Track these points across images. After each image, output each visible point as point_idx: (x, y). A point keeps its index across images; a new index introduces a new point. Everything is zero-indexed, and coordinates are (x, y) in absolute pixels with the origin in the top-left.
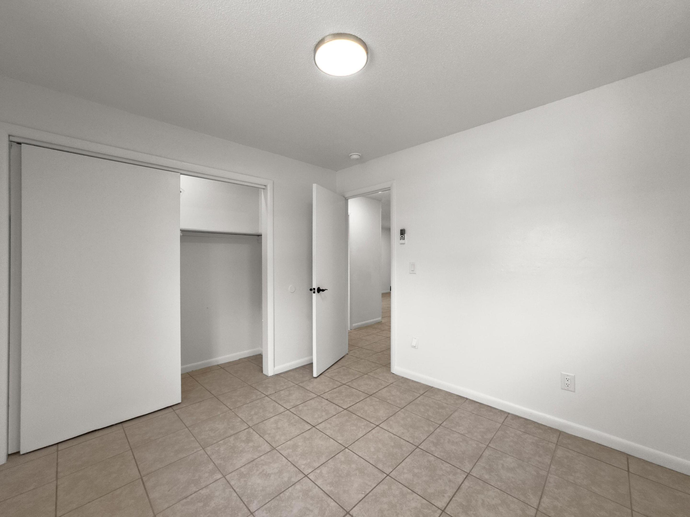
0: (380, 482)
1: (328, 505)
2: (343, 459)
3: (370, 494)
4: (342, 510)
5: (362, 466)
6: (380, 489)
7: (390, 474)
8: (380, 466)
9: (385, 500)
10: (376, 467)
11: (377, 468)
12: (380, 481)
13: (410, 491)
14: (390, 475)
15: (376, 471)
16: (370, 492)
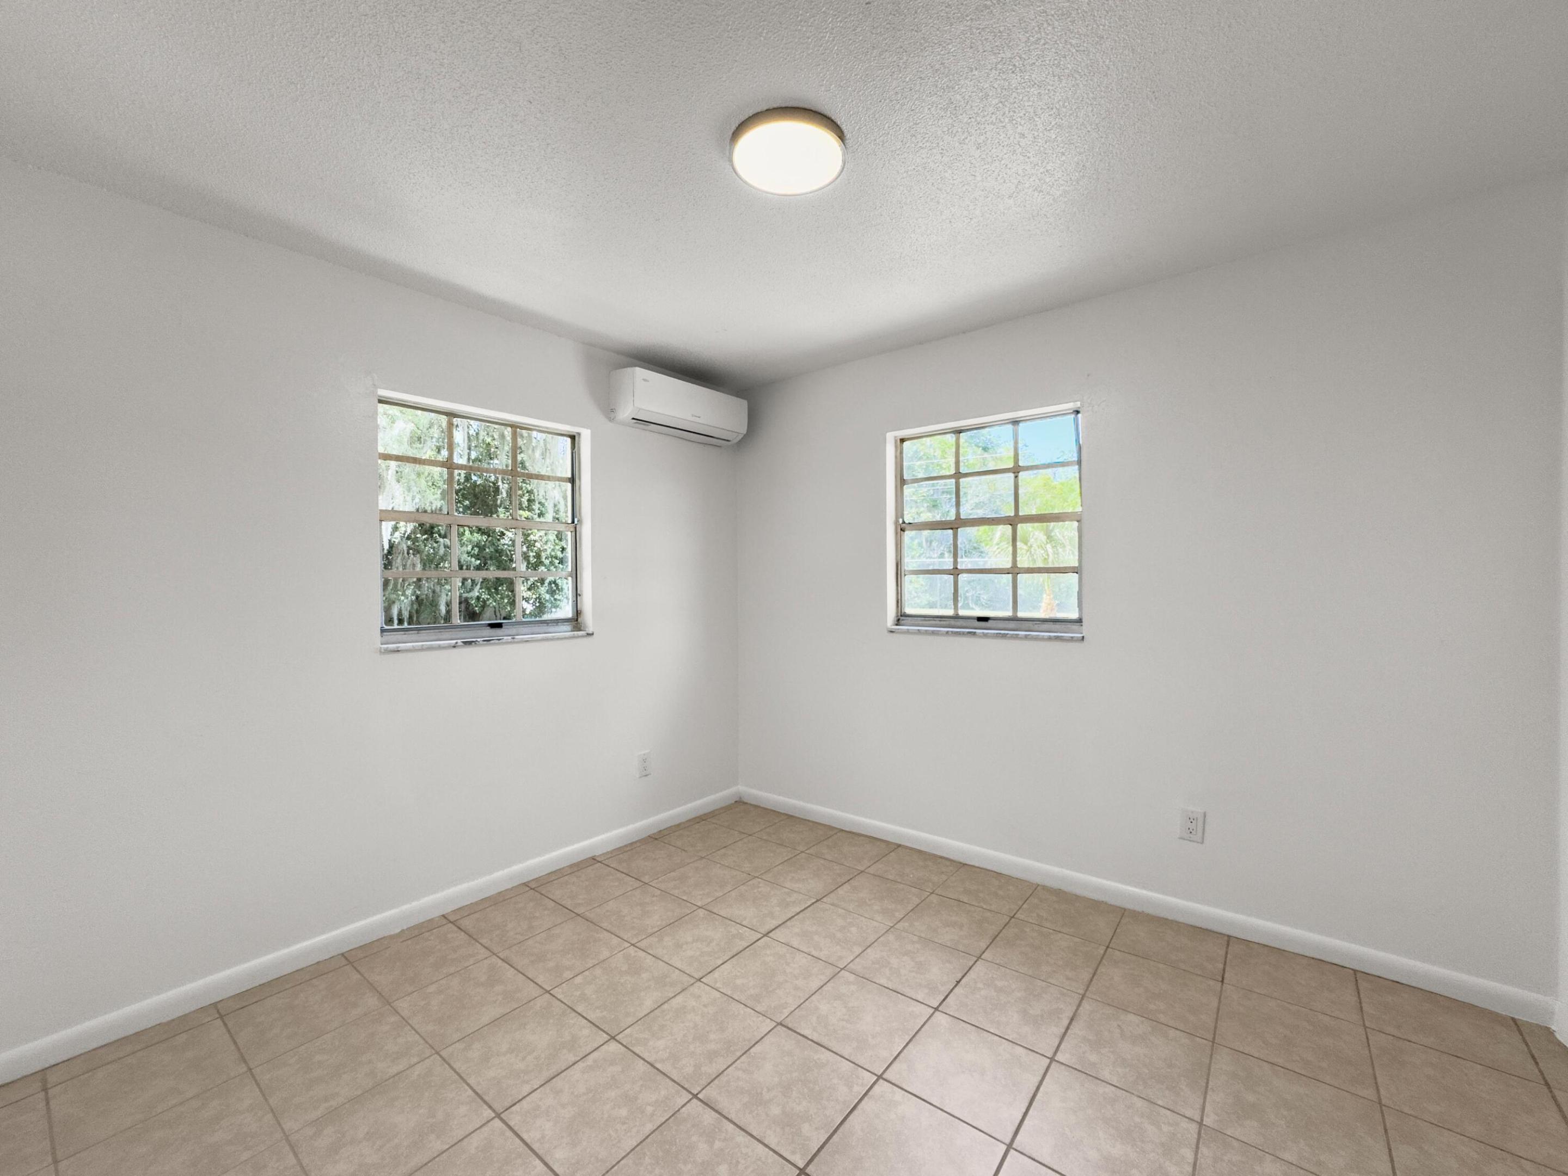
0: (715, 1078)
1: (814, 1030)
2: (806, 1128)
3: (739, 1054)
4: (790, 1025)
5: (756, 1112)
6: (720, 1064)
7: (691, 1100)
8: (709, 1117)
9: (712, 1046)
10: (720, 1113)
11: (716, 1111)
12: (716, 1082)
13: (658, 1066)
14: (691, 1096)
15: (724, 1103)
16: (739, 1058)
